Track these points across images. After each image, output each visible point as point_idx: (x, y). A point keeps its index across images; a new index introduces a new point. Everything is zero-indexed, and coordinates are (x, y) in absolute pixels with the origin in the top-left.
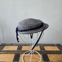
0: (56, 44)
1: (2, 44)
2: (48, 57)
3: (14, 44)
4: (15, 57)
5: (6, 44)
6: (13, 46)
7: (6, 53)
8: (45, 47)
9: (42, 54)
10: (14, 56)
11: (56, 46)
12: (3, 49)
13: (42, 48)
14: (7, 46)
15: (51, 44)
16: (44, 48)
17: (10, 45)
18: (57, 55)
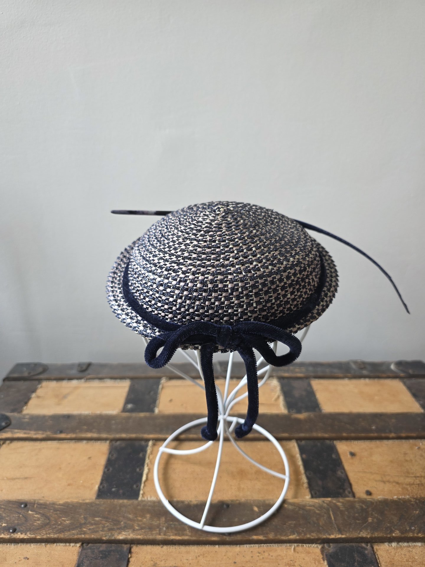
0: (399, 364)
1: (19, 366)
2: (338, 463)
3: (103, 366)
4: (109, 463)
5: (45, 369)
6: (96, 383)
7: (49, 434)
8: (317, 385)
9: (298, 440)
10: (102, 461)
11: (395, 377)
12: (26, 403)
13: (297, 393)
14: (53, 384)
15: (363, 365)
16: (311, 394)
17: (74, 372)
18: (405, 445)
